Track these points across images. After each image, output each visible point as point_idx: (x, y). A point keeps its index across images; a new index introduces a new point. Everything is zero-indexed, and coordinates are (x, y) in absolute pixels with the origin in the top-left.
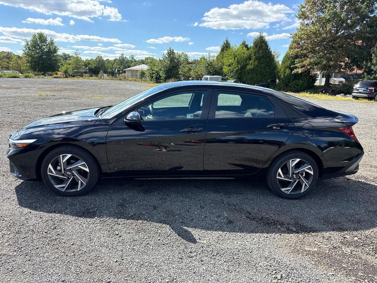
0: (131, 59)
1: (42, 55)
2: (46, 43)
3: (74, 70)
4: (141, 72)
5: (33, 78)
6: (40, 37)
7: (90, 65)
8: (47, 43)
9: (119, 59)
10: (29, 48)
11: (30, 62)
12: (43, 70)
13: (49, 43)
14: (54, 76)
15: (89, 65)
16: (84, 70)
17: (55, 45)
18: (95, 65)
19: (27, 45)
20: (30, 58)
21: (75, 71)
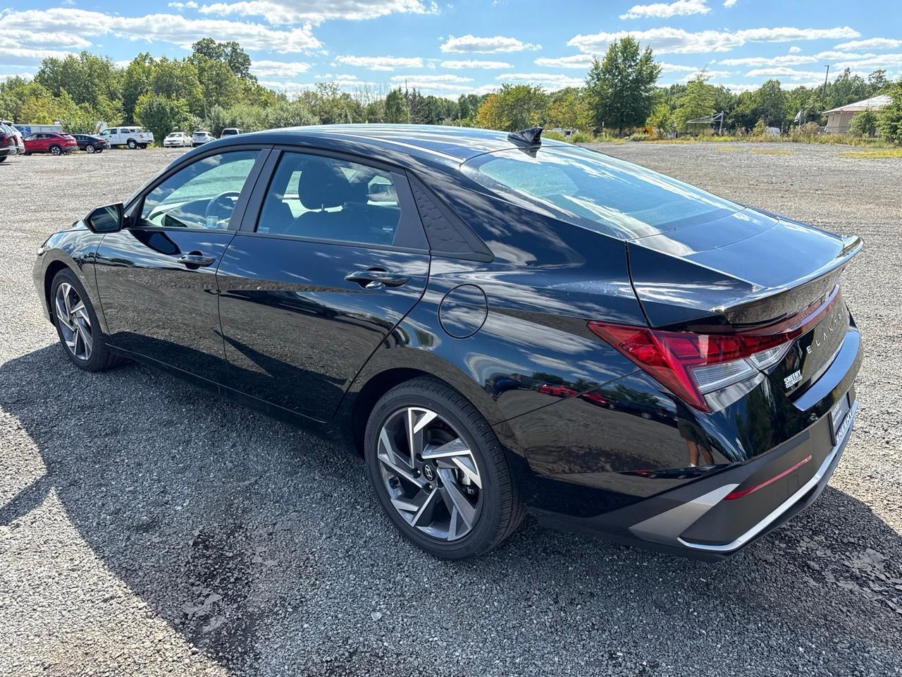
0: (873, 81)
1: (622, 91)
2: (634, 61)
3: (687, 119)
4: (864, 117)
5: (589, 141)
6: (625, 48)
7: (740, 105)
8: (638, 61)
9: (835, 85)
10: (598, 75)
11: (596, 107)
12: (618, 123)
13: (641, 61)
14: (632, 137)
15: (738, 106)
16: (712, 119)
17: (653, 63)
18: (755, 106)
19: (596, 69)
20: (597, 99)
21: (689, 122)
